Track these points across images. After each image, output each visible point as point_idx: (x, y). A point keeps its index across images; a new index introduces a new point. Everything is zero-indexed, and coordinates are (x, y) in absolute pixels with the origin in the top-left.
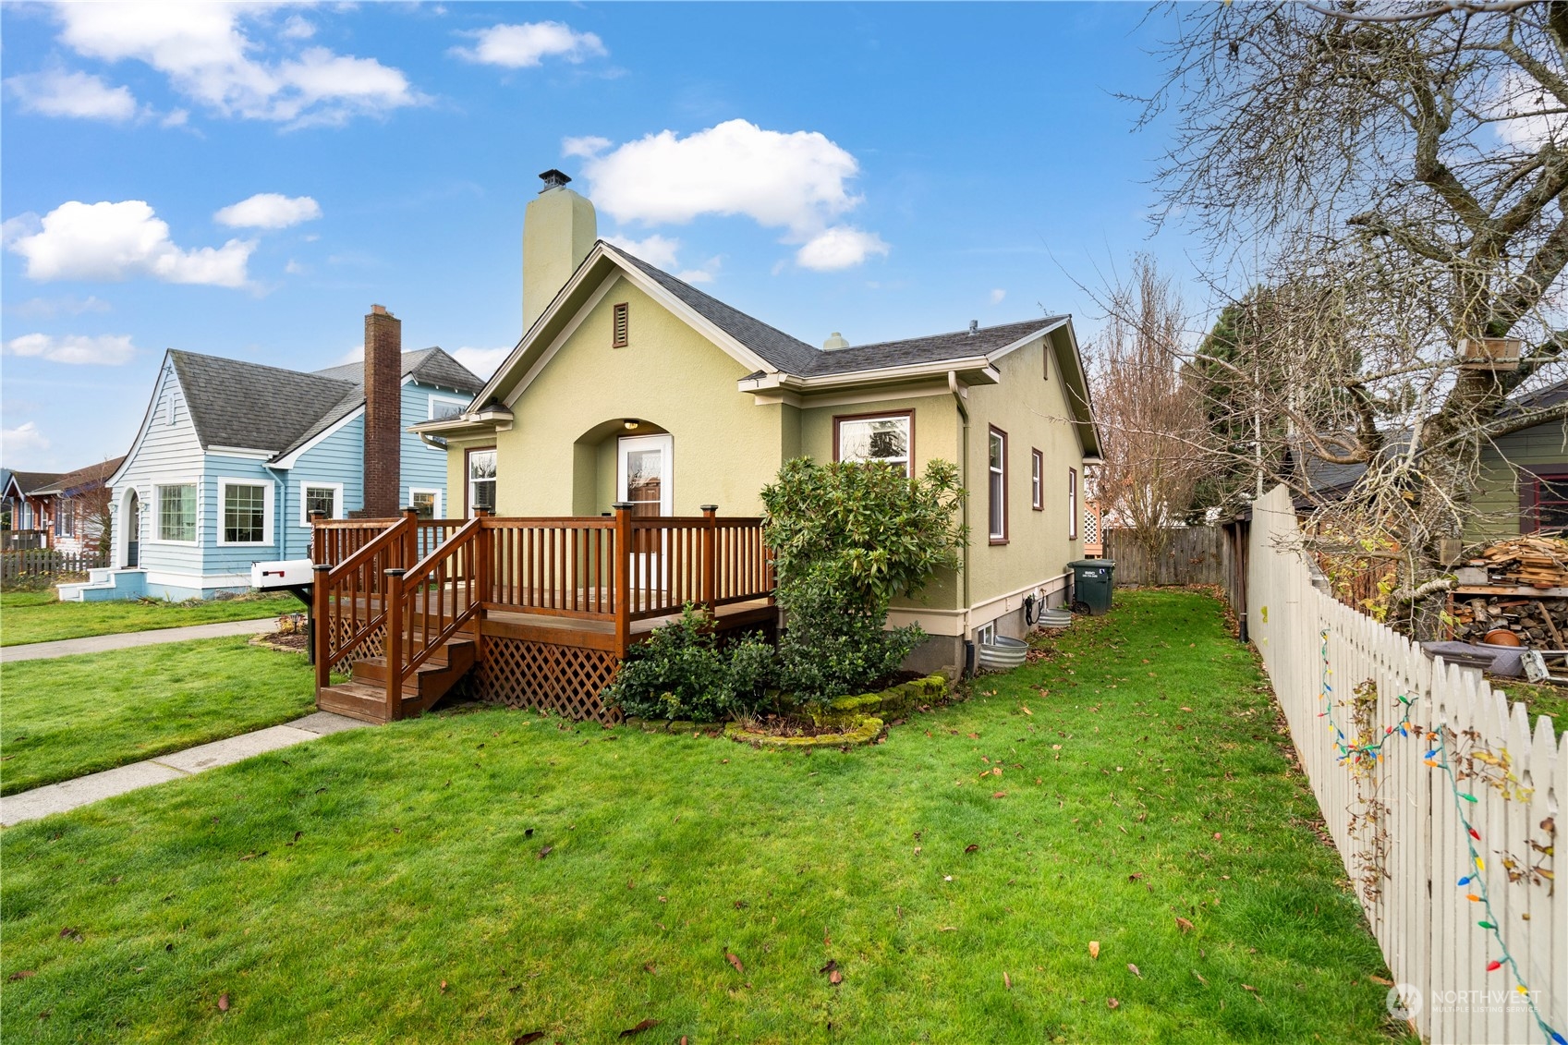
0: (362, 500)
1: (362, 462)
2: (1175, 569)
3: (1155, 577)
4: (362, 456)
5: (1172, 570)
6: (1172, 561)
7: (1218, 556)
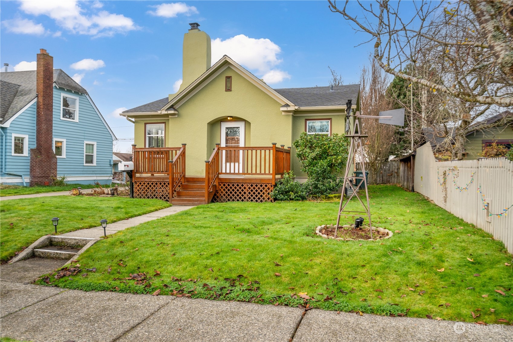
0: (35, 143)
1: (35, 125)
2: (382, 178)
3: (376, 180)
4: (35, 122)
5: (381, 178)
6: (381, 175)
7: (398, 173)
